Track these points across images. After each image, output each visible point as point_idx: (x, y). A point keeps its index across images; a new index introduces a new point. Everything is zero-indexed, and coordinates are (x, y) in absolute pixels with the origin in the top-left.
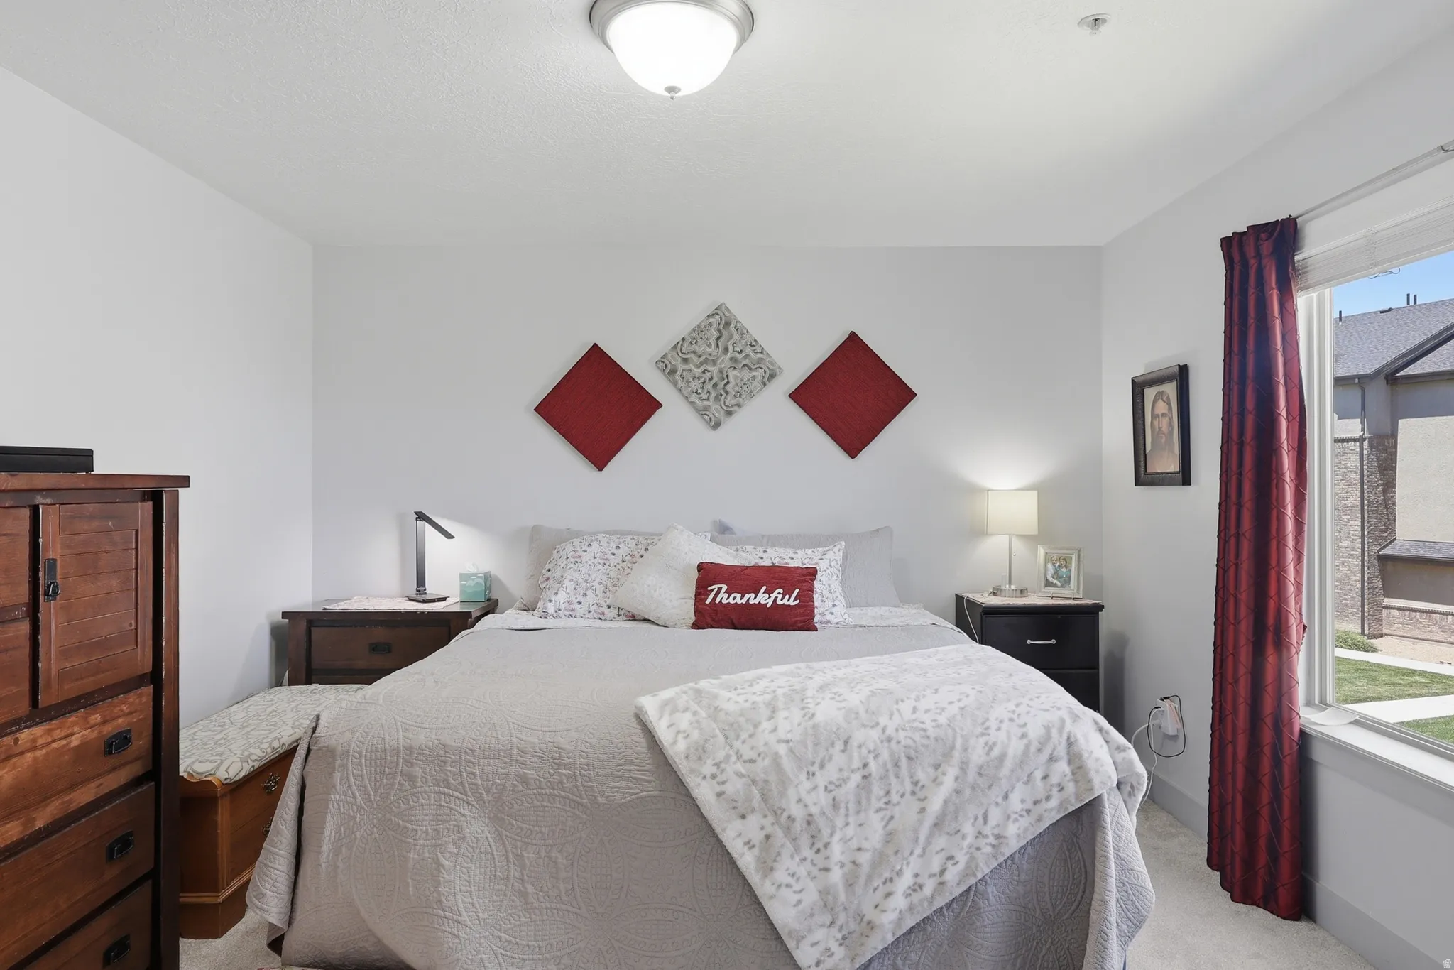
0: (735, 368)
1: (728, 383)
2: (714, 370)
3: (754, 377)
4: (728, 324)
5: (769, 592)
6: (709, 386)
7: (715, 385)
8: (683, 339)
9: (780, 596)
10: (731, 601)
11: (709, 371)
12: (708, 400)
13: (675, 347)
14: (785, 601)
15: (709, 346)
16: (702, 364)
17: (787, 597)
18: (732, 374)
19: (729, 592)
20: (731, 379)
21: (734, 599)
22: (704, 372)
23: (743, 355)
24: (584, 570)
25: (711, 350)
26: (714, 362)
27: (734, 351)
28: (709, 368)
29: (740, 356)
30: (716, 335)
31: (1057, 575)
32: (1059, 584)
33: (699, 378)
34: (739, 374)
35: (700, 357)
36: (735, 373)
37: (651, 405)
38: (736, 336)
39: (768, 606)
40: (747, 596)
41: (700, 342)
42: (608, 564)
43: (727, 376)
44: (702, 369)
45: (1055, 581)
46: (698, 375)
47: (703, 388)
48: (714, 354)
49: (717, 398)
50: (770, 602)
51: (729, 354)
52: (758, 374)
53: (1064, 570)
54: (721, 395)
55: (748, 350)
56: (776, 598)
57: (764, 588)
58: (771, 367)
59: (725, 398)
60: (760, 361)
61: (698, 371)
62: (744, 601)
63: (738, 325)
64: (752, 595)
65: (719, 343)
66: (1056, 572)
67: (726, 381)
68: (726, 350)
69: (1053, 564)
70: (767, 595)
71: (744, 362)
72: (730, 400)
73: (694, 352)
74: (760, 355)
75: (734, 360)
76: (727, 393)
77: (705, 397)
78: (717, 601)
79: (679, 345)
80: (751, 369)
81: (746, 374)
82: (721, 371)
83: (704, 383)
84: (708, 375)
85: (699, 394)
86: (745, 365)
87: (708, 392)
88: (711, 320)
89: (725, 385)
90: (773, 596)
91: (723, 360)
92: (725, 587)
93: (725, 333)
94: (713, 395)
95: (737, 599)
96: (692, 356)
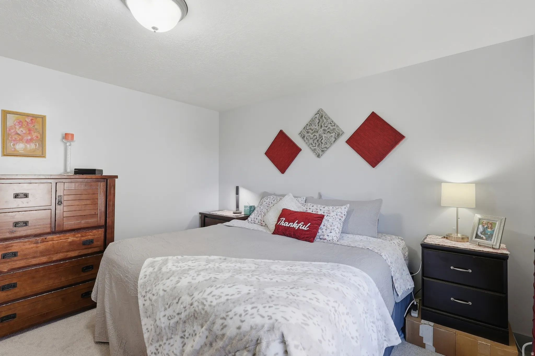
0: (325, 133)
1: (322, 139)
2: (317, 135)
3: (332, 136)
4: (322, 117)
6: (315, 141)
7: (318, 141)
8: (307, 125)
9: (302, 225)
10: (284, 225)
11: (315, 135)
12: (315, 146)
13: (304, 128)
14: (303, 228)
15: (316, 126)
16: (313, 133)
17: (304, 226)
18: (324, 135)
20: (323, 137)
21: (286, 224)
22: (314, 136)
23: (328, 127)
24: (262, 208)
25: (316, 127)
26: (317, 132)
27: (324, 127)
28: (316, 134)
29: (326, 128)
30: (318, 121)
31: (484, 233)
32: (485, 238)
33: (312, 139)
34: (326, 136)
35: (312, 130)
36: (325, 135)
37: (298, 150)
38: (325, 121)
39: (296, 229)
40: (290, 224)
41: (313, 125)
43: (322, 136)
44: (313, 134)
45: (482, 236)
46: (312, 137)
47: (314, 142)
48: (317, 128)
49: (318, 146)
50: (297, 227)
51: (322, 128)
52: (333, 134)
53: (489, 230)
54: (320, 144)
55: (329, 126)
56: (300, 226)
57: (297, 221)
58: (338, 131)
59: (321, 145)
60: (334, 129)
61: (312, 136)
62: (289, 226)
63: (326, 116)
64: (292, 223)
65: (319, 124)
66: (484, 231)
67: (322, 138)
68: (322, 126)
69: (484, 226)
70: (297, 224)
71: (328, 131)
72: (323, 146)
73: (311, 129)
74: (334, 127)
75: (324, 130)
76: (322, 143)
77: (314, 145)
79: (306, 127)
80: (330, 133)
81: (329, 135)
82: (320, 135)
83: (314, 140)
84: (315, 137)
85: (312, 144)
86: (328, 132)
87: (315, 143)
88: (316, 116)
89: (321, 140)
90: (299, 225)
91: (320, 131)
92: (284, 219)
93: (321, 120)
94: (317, 144)
95: (287, 224)
96: (310, 130)
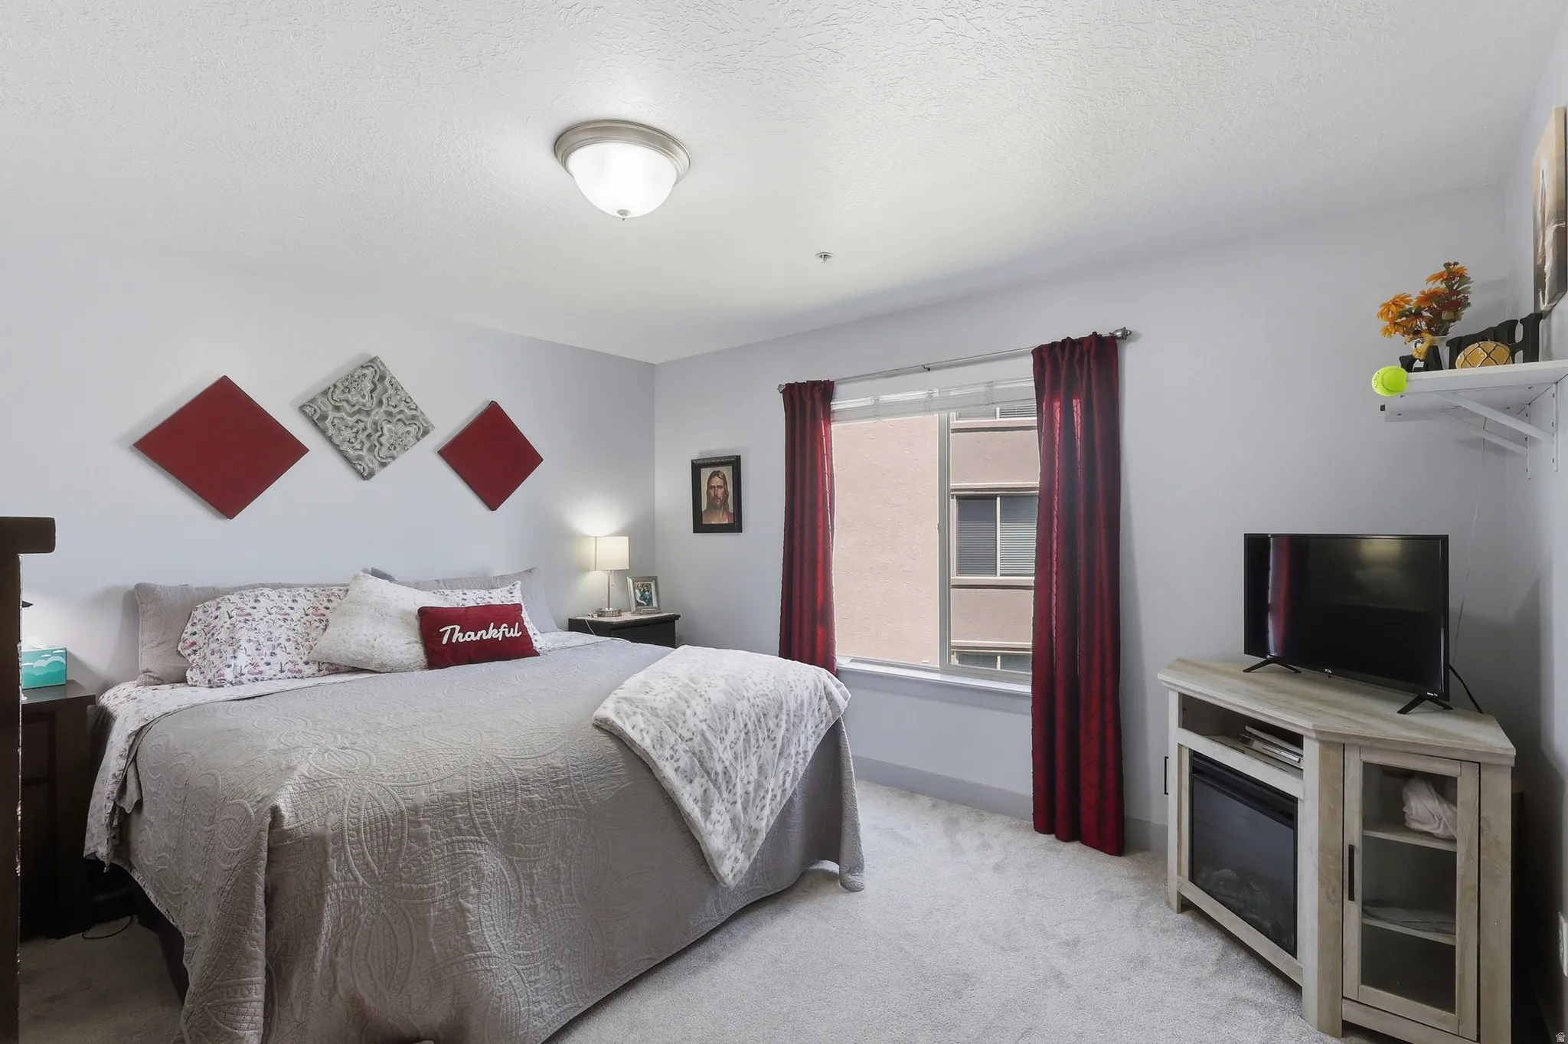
0: (389, 422)
1: (382, 435)
2: (369, 421)
3: (408, 432)
4: (382, 378)
5: (497, 627)
6: (362, 436)
7: (369, 436)
8: (335, 386)
9: (507, 630)
10: (466, 638)
11: (362, 422)
12: (361, 449)
13: (325, 393)
14: (511, 634)
15: (363, 396)
16: (354, 414)
17: (512, 629)
18: (386, 427)
19: (463, 631)
20: (385, 431)
21: (469, 636)
22: (357, 422)
23: (397, 410)
25: (364, 401)
26: (368, 413)
27: (388, 405)
28: (363, 418)
29: (395, 411)
30: (370, 386)
31: (643, 597)
32: (645, 604)
33: (352, 428)
34: (393, 428)
35: (353, 406)
36: (389, 426)
37: (293, 451)
38: (391, 391)
39: (500, 639)
40: (479, 633)
41: (353, 392)
42: (289, 619)
43: (382, 428)
44: (355, 418)
45: (642, 602)
46: (350, 424)
47: (356, 437)
48: (368, 405)
49: (371, 449)
50: (500, 635)
51: (383, 407)
52: (412, 429)
53: (647, 593)
54: (376, 446)
55: (402, 406)
56: (504, 632)
57: (492, 624)
58: (425, 425)
59: (379, 449)
60: (414, 417)
61: (351, 421)
62: (478, 638)
63: (393, 381)
64: (484, 632)
65: (373, 395)
66: (642, 595)
67: (380, 433)
68: (380, 403)
69: (640, 590)
70: (496, 630)
71: (398, 417)
72: (384, 452)
73: (347, 401)
74: (414, 412)
75: (389, 414)
76: (381, 444)
77: (359, 447)
78: (454, 641)
79: (331, 391)
80: (405, 424)
81: (401, 428)
82: (375, 423)
83: (357, 432)
84: (361, 425)
85: (352, 443)
86: (399, 420)
87: (362, 442)
88: (365, 371)
89: (380, 436)
90: (502, 630)
91: (377, 412)
92: (458, 628)
93: (379, 387)
94: (367, 445)
95: (471, 636)
96: (345, 404)
